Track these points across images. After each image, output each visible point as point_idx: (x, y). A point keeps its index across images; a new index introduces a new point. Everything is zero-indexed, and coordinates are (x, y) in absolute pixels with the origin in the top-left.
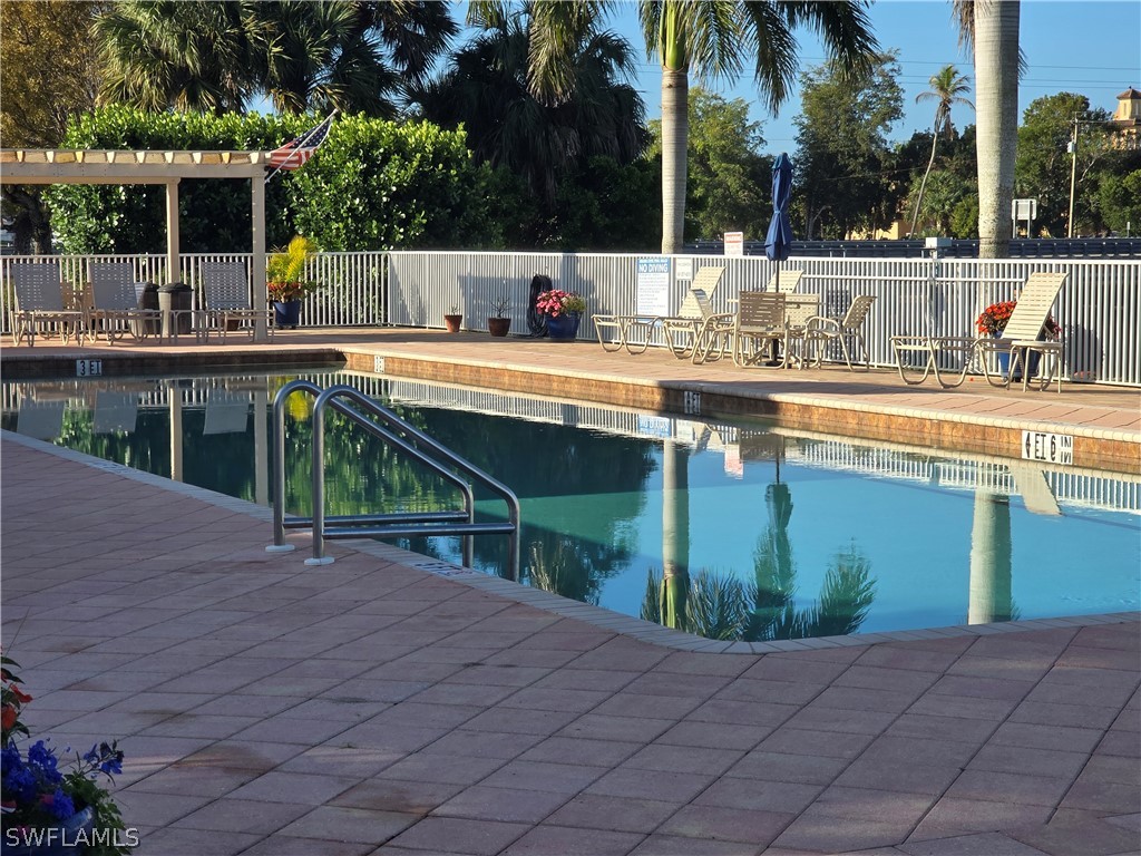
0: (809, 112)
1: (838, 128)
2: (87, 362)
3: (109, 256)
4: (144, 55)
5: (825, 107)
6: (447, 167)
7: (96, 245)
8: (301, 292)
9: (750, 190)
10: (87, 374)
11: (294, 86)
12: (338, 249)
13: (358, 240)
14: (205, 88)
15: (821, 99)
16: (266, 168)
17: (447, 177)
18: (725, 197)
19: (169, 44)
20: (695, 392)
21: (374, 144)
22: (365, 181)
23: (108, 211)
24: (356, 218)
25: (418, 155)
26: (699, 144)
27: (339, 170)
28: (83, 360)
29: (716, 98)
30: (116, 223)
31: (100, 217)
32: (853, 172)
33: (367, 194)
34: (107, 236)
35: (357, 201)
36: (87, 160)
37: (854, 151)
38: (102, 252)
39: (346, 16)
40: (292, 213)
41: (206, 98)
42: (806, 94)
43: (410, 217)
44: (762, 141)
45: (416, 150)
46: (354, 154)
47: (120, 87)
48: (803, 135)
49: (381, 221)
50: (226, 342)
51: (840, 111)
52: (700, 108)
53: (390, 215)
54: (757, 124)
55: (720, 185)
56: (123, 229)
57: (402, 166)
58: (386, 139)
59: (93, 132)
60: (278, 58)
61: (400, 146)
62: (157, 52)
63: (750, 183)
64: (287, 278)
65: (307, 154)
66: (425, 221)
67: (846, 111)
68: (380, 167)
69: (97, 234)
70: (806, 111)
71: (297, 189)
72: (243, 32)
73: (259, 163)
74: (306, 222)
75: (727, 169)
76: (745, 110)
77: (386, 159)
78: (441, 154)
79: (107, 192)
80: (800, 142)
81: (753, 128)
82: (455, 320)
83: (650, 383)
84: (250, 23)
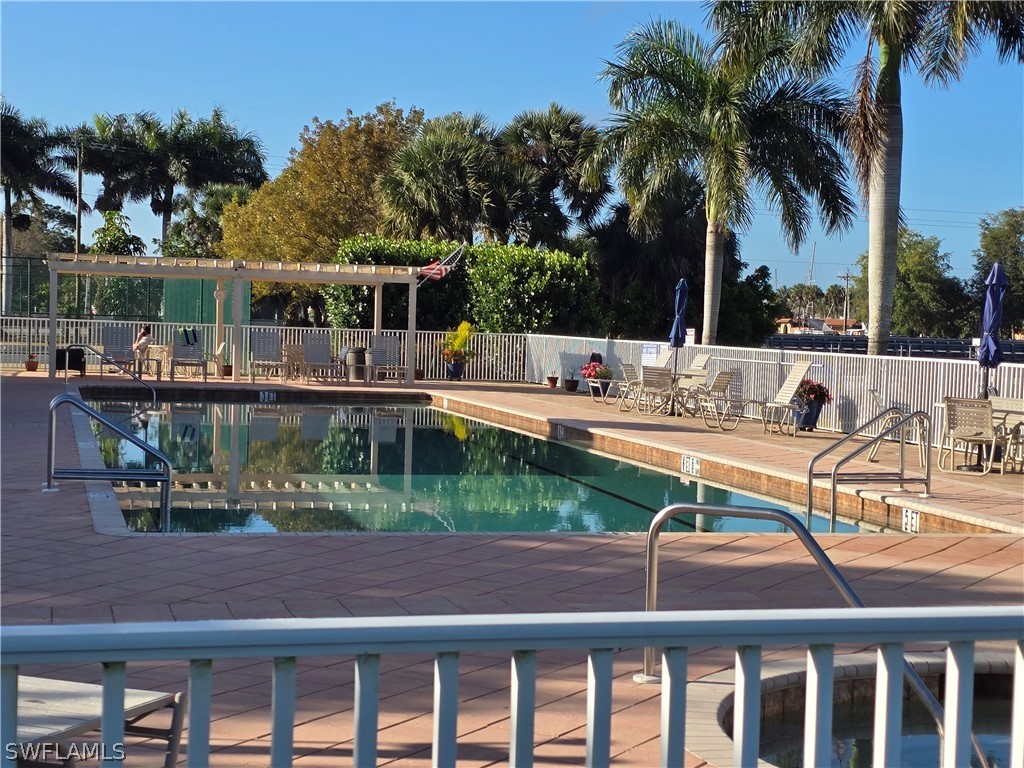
0: (986, 247)
1: (1005, 259)
2: (267, 393)
3: (357, 330)
4: (405, 202)
5: (996, 244)
6: (570, 280)
7: (349, 322)
8: (464, 358)
9: (938, 302)
10: (266, 400)
11: (500, 225)
12: (497, 331)
13: (510, 326)
14: (441, 224)
15: (994, 238)
16: (418, 278)
17: (568, 288)
18: (918, 305)
19: (420, 197)
20: (563, 426)
21: (524, 265)
22: (516, 288)
23: (357, 300)
24: (509, 312)
25: (549, 273)
26: (902, 269)
27: (501, 280)
28: (264, 392)
29: (916, 235)
30: (360, 309)
31: (351, 304)
32: (1015, 291)
33: (516, 296)
34: (355, 317)
35: (509, 301)
36: (342, 271)
37: (1017, 276)
38: (352, 327)
39: (534, 180)
40: (473, 306)
41: (441, 230)
42: (984, 234)
43: (543, 312)
44: (949, 267)
45: (549, 269)
46: (510, 270)
47: (390, 222)
48: (979, 263)
49: (524, 314)
50: (376, 386)
51: (1008, 247)
52: (905, 243)
53: (530, 311)
54: (946, 255)
55: (916, 297)
56: (366, 313)
57: (540, 279)
58: (532, 261)
59: (352, 252)
60: (487, 207)
61: (540, 267)
62: (413, 200)
63: (938, 297)
64: (456, 348)
65: (446, 269)
66: (551, 316)
67: (1012, 248)
68: (527, 279)
69: (350, 315)
70: (983, 247)
71: (476, 291)
72: (467, 189)
73: (412, 274)
74: (479, 313)
75: (921, 287)
76: (938, 244)
77: (530, 274)
78: (567, 272)
79: (357, 289)
80: (977, 268)
81: (942, 258)
82: (553, 380)
83: (544, 419)
84: (471, 183)
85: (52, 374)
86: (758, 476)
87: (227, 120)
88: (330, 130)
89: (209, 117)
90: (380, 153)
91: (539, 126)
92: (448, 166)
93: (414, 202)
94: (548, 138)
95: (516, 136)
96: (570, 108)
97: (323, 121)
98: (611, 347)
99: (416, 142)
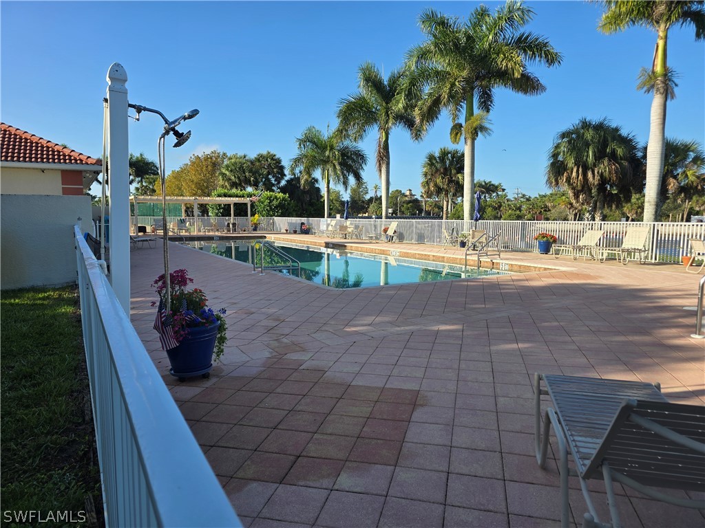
0: (352, 192)
1: (357, 195)
3: (220, 217)
4: (227, 179)
7: (218, 215)
8: (257, 224)
9: (341, 207)
11: (256, 186)
12: (264, 217)
13: (268, 215)
14: (239, 186)
15: (354, 190)
17: (285, 203)
18: (336, 208)
19: (232, 178)
20: (331, 244)
21: (271, 197)
22: (269, 204)
23: (220, 209)
24: (268, 211)
27: (264, 202)
28: (215, 237)
30: (221, 211)
31: (218, 210)
32: (360, 203)
34: (220, 213)
35: (268, 208)
36: (216, 199)
40: (256, 210)
41: (239, 188)
43: (278, 211)
45: (279, 198)
46: (267, 199)
47: (222, 185)
49: (272, 212)
50: (243, 234)
51: (357, 192)
52: (332, 191)
53: (274, 210)
55: (335, 206)
56: (223, 212)
57: (276, 201)
58: (273, 196)
59: (217, 194)
60: (253, 181)
61: (276, 197)
64: (255, 222)
65: (258, 199)
66: (281, 212)
69: (218, 213)
71: (256, 205)
73: (249, 200)
77: (273, 200)
78: (284, 199)
79: (220, 205)
80: (350, 198)
81: (341, 195)
82: (287, 230)
83: (323, 242)
84: (247, 174)
85: (137, 234)
86: (429, 256)
87: (145, 156)
88: (198, 158)
89: (139, 155)
90: (214, 165)
91: (264, 157)
92: (239, 168)
93: (230, 179)
94: (267, 160)
95: (258, 160)
96: (272, 152)
97: (196, 155)
98: (308, 221)
99: (226, 162)
